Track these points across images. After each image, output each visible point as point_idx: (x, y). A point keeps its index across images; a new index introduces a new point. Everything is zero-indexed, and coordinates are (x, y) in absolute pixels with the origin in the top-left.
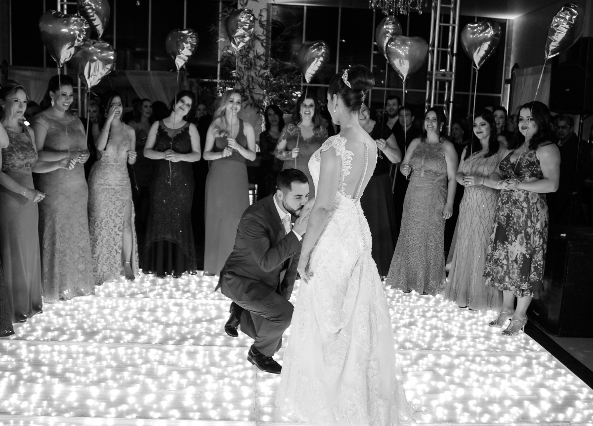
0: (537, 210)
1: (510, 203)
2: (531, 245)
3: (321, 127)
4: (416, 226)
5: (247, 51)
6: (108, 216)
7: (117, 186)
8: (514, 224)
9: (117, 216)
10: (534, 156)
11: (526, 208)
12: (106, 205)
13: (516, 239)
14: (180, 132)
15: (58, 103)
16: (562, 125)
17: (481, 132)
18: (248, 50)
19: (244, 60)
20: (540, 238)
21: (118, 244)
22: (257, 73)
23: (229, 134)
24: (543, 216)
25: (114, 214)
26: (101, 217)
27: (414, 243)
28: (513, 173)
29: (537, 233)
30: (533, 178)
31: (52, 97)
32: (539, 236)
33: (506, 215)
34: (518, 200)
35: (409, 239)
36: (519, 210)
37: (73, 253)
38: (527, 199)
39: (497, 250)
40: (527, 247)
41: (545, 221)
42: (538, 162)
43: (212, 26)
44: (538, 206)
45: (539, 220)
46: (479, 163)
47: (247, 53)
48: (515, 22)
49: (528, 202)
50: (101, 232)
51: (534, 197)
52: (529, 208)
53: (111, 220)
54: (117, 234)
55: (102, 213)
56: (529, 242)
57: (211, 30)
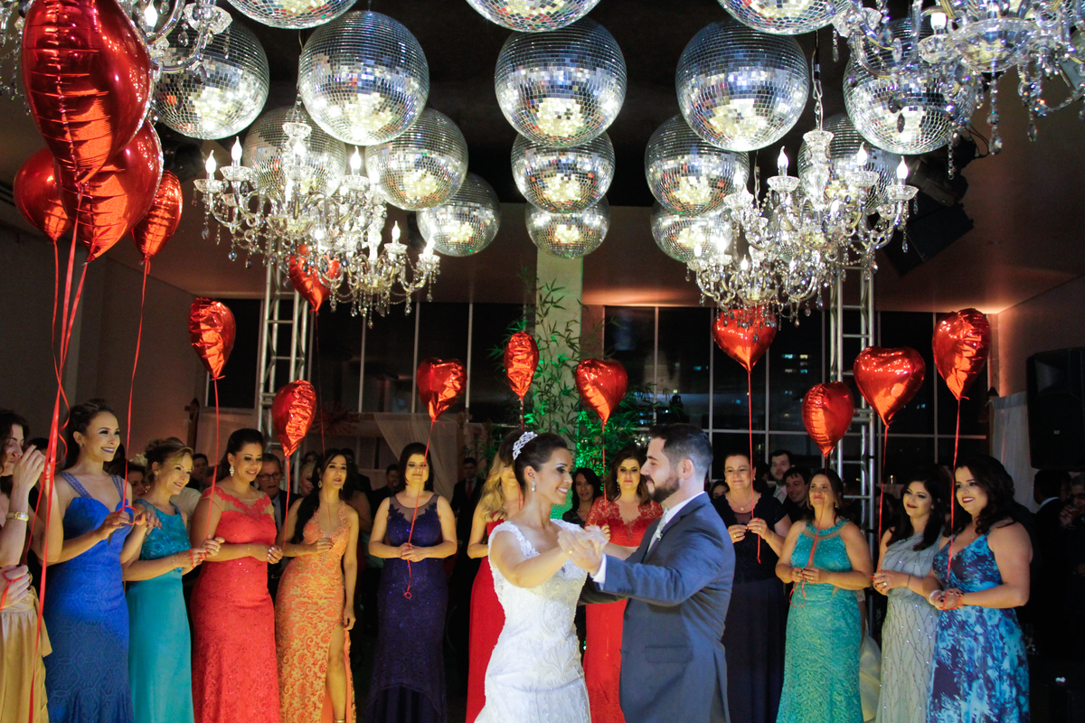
0: (1002, 638)
1: (954, 627)
2: (998, 700)
3: (652, 503)
4: (811, 667)
5: (548, 385)
6: (305, 646)
7: (321, 599)
8: (964, 662)
9: (319, 647)
10: (985, 545)
11: (981, 634)
12: (302, 629)
13: (970, 689)
14: (423, 512)
15: (239, 471)
16: (1078, 492)
17: (914, 507)
18: (549, 383)
19: (545, 397)
20: (1011, 686)
21: (318, 693)
22: (565, 419)
23: (507, 514)
24: (1012, 647)
25: (314, 643)
26: (293, 647)
27: (810, 697)
28: (953, 575)
29: (1005, 677)
30: (987, 584)
31: (231, 463)
32: (1008, 682)
33: (949, 647)
34: (967, 621)
35: (801, 691)
36: (969, 639)
37: (247, 706)
38: (981, 620)
39: (943, 710)
40: (991, 702)
41: (1019, 657)
42: (992, 554)
43: (494, 348)
44: (1003, 630)
45: (1006, 654)
46: (907, 558)
47: (547, 388)
48: (1000, 318)
49: (984, 624)
50: (293, 672)
51: (993, 616)
52: (986, 634)
53: (309, 654)
54: (317, 677)
55: (296, 641)
56: (993, 693)
57: (493, 354)
